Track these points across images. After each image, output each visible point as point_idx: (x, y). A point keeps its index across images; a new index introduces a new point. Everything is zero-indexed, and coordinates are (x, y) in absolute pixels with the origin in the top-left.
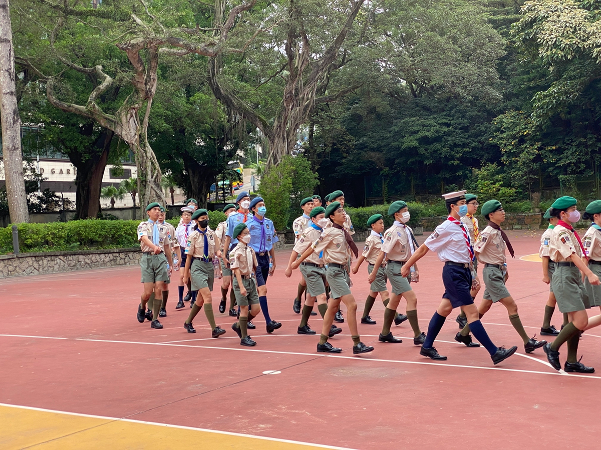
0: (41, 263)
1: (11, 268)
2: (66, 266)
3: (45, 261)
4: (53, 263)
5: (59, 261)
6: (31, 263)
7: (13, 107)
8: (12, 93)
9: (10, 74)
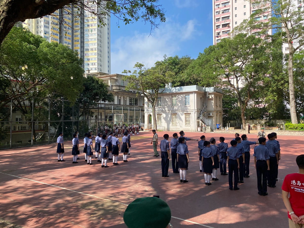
0: (291, 133)
1: (282, 133)
2: (299, 134)
3: (292, 132)
4: (295, 133)
5: (297, 133)
6: (288, 132)
7: (292, 98)
8: (292, 95)
9: (291, 90)
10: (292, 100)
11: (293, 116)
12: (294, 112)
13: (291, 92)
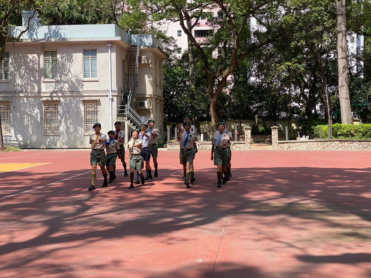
5: (355, 144)
6: (337, 144)
7: (343, 65)
10: (343, 70)
11: (343, 106)
13: (341, 52)
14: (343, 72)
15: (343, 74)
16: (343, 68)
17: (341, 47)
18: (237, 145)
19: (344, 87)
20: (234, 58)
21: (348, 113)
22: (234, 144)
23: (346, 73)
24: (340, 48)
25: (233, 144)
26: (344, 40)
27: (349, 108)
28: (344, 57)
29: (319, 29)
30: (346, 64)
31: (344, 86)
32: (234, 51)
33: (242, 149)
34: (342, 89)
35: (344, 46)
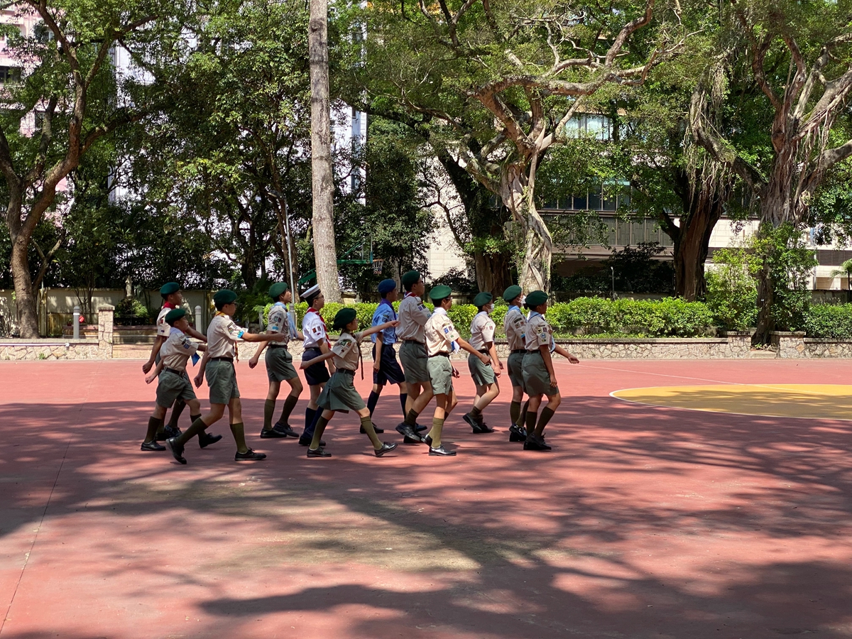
7: (323, 173)
8: (321, 158)
9: (320, 137)
10: (322, 185)
11: (322, 264)
12: (329, 247)
13: (317, 144)
14: (322, 189)
15: (323, 193)
16: (323, 181)
17: (318, 134)
18: (78, 348)
19: (325, 222)
20: (75, 139)
21: (332, 279)
22: (71, 345)
23: (328, 191)
24: (317, 136)
25: (68, 345)
26: (324, 119)
27: (333, 268)
28: (324, 155)
29: (272, 89)
30: (328, 171)
31: (324, 219)
32: (75, 122)
33: (91, 357)
34: (320, 225)
35: (324, 132)
